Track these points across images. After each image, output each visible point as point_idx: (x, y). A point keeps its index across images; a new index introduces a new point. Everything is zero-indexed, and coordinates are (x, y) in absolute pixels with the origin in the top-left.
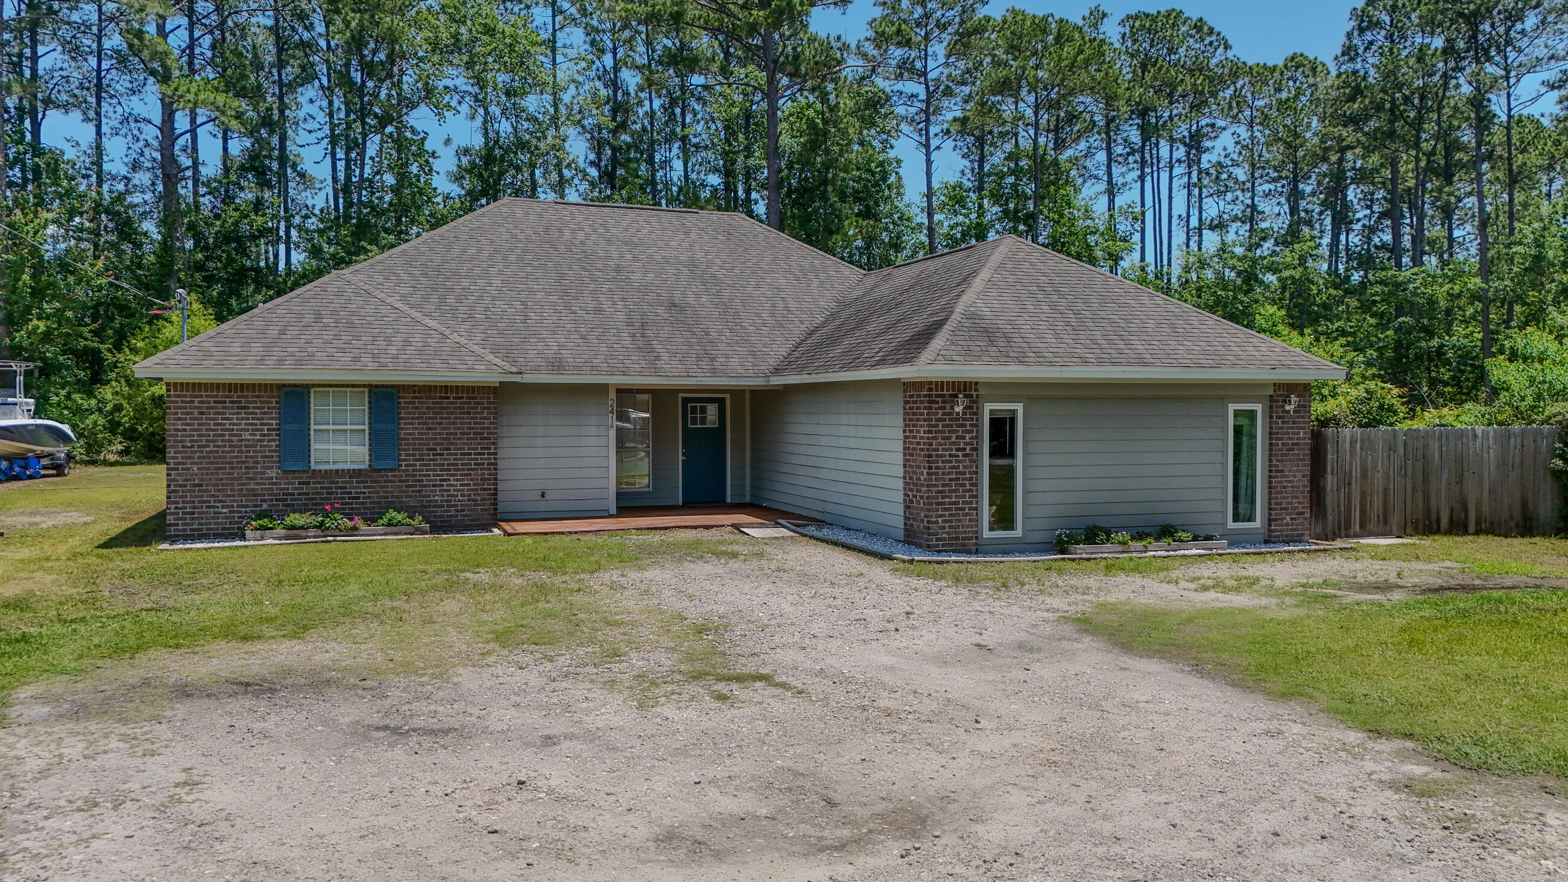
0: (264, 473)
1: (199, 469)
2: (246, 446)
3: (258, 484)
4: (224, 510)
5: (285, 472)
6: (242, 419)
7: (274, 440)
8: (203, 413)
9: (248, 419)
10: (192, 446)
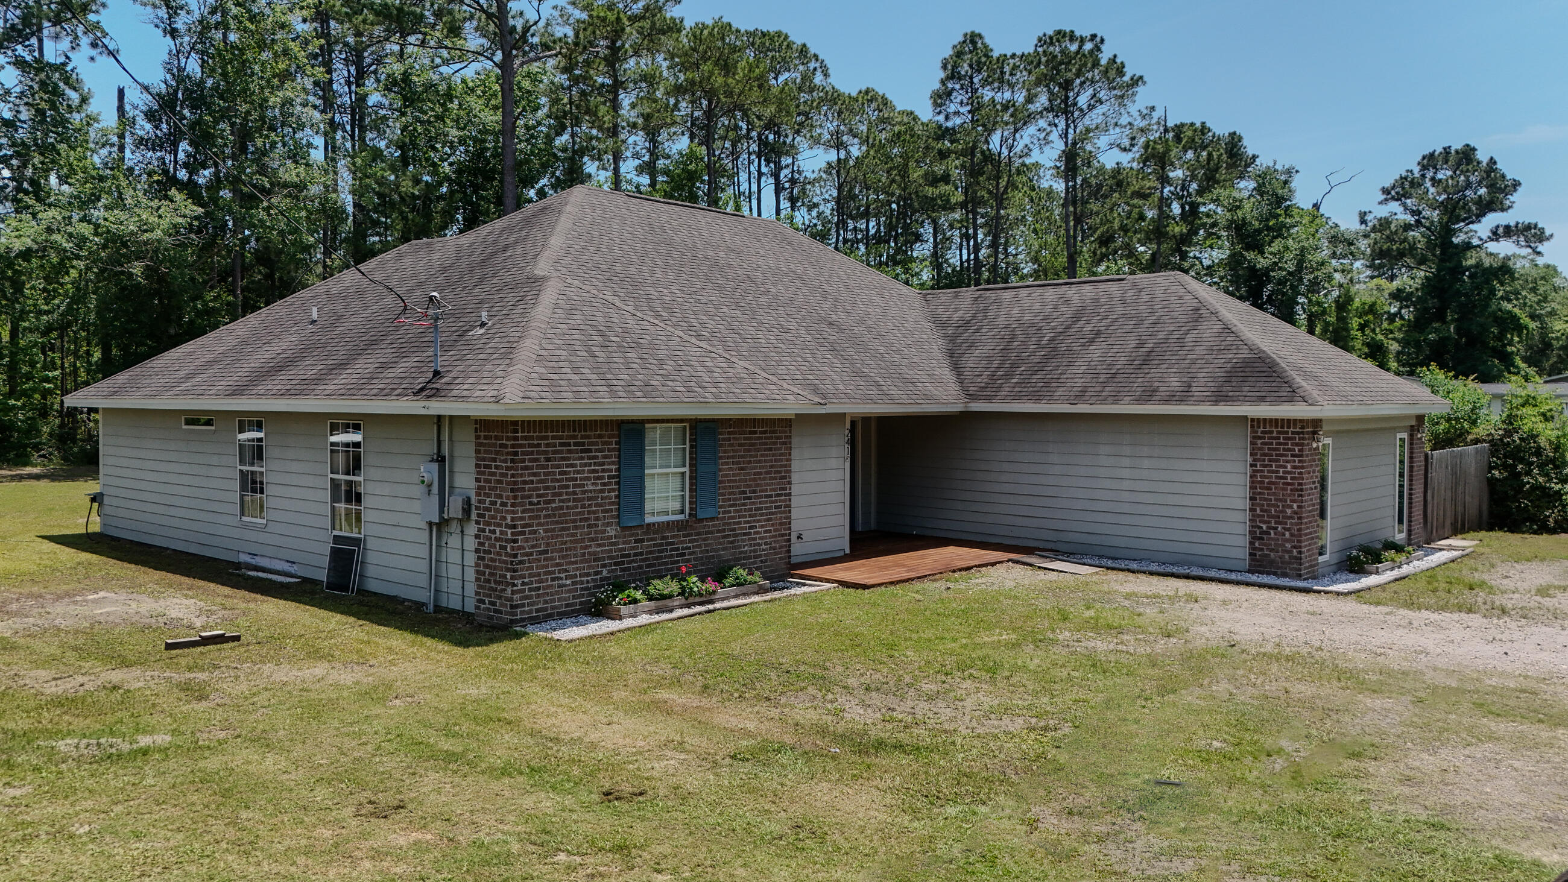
0: (604, 531)
1: (545, 531)
2: (589, 499)
3: (599, 545)
4: (568, 582)
5: (624, 529)
6: (585, 465)
7: (613, 490)
8: (548, 460)
9: (590, 465)
10: (539, 503)
